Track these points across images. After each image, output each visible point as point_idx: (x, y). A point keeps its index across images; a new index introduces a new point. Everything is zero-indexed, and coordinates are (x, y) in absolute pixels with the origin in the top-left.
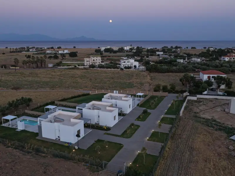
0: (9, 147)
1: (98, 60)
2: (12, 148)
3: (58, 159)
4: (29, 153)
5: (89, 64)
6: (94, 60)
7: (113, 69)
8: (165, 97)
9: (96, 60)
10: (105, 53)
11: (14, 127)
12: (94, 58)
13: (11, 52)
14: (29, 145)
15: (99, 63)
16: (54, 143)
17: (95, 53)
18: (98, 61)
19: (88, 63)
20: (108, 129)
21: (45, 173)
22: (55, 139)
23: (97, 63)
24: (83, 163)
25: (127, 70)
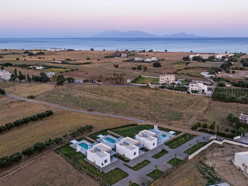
0: (68, 162)
1: (172, 78)
2: (70, 163)
3: (88, 176)
4: (76, 168)
5: (163, 82)
6: (168, 79)
7: (180, 92)
8: (196, 136)
9: (170, 78)
10: (193, 61)
11: (75, 148)
12: (168, 77)
13: (106, 57)
14: (77, 164)
15: (173, 81)
16: (92, 165)
17: (183, 61)
18: (172, 80)
19: (162, 80)
20: (128, 161)
21: (78, 182)
22: (93, 162)
23: (170, 81)
24: (99, 182)
25: (194, 94)
